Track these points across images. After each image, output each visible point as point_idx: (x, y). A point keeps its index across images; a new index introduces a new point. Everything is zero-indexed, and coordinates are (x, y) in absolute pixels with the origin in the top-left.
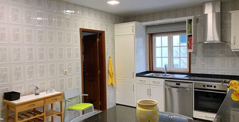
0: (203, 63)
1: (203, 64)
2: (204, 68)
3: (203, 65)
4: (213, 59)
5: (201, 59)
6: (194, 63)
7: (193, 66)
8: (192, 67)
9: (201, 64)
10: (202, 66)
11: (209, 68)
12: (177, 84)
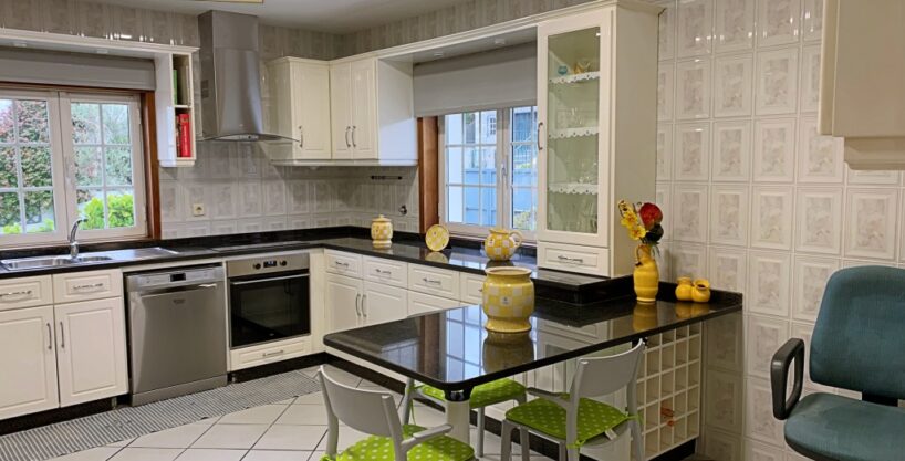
0: (198, 202)
1: (199, 205)
2: (203, 218)
3: (199, 208)
4: (226, 188)
5: (193, 190)
6: (171, 204)
7: (167, 215)
8: (163, 220)
9: (192, 207)
10: (196, 213)
11: (216, 218)
12: (176, 278)
